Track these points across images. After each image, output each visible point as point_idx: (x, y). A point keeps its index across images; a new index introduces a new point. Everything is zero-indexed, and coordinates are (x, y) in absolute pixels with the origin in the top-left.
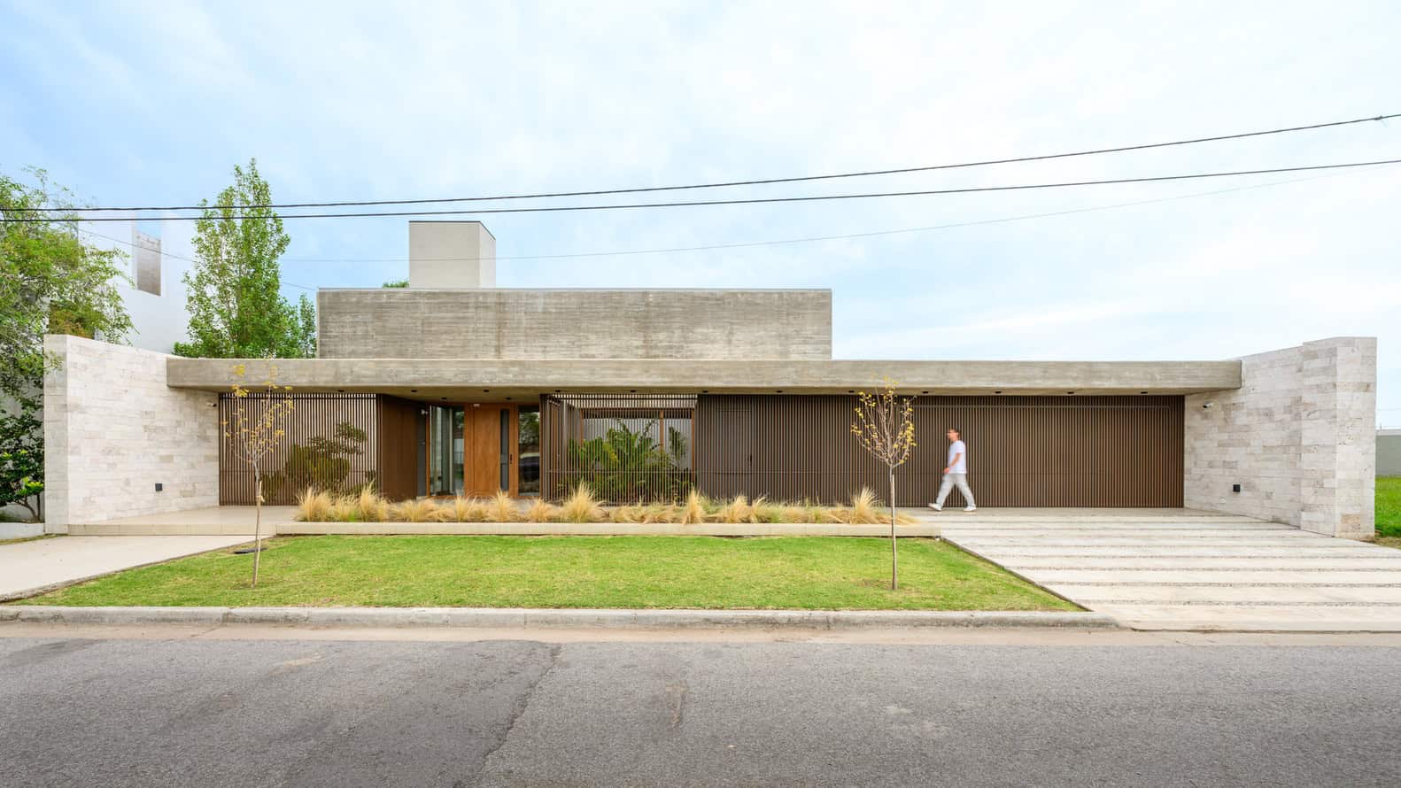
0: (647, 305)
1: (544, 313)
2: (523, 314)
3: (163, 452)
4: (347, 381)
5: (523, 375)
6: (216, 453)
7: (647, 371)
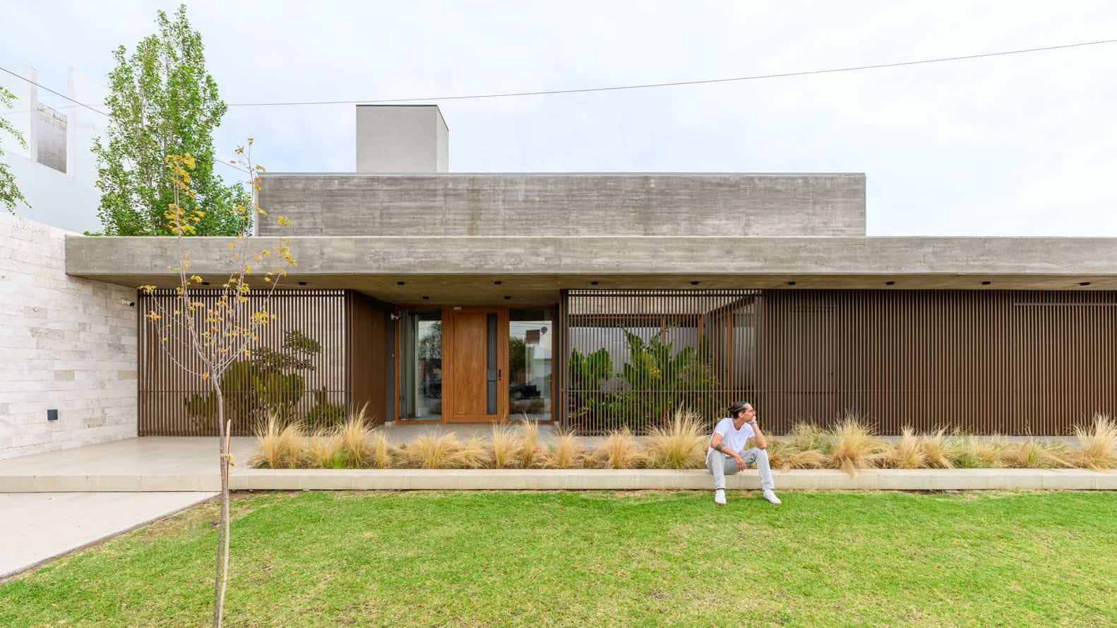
0: (649, 192)
1: (525, 201)
2: (500, 203)
3: (58, 366)
4: (315, 266)
5: (560, 257)
6: (134, 367)
7: (729, 252)
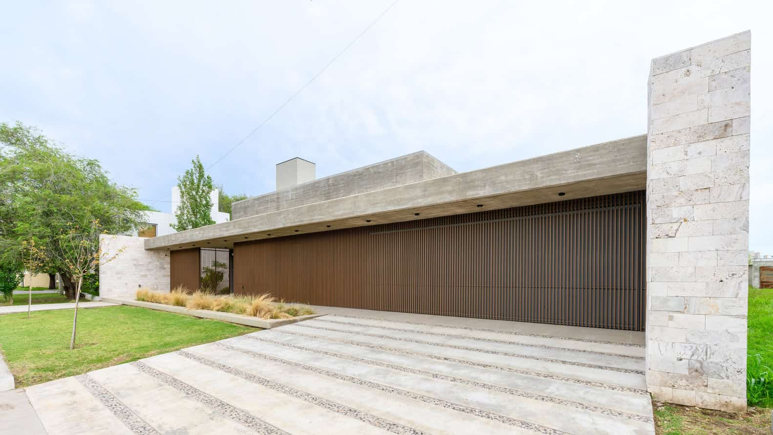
0: (329, 186)
1: (292, 199)
2: (284, 202)
3: (142, 273)
6: (169, 274)
